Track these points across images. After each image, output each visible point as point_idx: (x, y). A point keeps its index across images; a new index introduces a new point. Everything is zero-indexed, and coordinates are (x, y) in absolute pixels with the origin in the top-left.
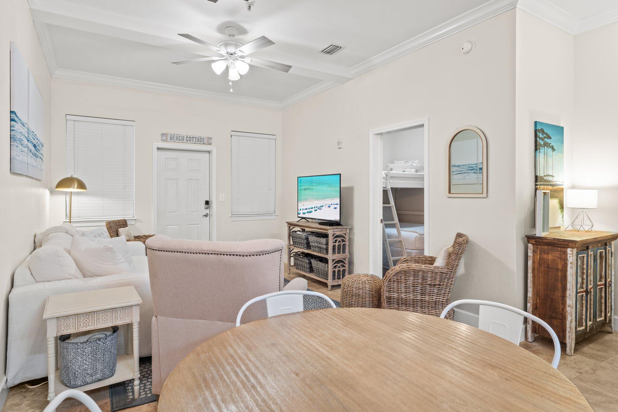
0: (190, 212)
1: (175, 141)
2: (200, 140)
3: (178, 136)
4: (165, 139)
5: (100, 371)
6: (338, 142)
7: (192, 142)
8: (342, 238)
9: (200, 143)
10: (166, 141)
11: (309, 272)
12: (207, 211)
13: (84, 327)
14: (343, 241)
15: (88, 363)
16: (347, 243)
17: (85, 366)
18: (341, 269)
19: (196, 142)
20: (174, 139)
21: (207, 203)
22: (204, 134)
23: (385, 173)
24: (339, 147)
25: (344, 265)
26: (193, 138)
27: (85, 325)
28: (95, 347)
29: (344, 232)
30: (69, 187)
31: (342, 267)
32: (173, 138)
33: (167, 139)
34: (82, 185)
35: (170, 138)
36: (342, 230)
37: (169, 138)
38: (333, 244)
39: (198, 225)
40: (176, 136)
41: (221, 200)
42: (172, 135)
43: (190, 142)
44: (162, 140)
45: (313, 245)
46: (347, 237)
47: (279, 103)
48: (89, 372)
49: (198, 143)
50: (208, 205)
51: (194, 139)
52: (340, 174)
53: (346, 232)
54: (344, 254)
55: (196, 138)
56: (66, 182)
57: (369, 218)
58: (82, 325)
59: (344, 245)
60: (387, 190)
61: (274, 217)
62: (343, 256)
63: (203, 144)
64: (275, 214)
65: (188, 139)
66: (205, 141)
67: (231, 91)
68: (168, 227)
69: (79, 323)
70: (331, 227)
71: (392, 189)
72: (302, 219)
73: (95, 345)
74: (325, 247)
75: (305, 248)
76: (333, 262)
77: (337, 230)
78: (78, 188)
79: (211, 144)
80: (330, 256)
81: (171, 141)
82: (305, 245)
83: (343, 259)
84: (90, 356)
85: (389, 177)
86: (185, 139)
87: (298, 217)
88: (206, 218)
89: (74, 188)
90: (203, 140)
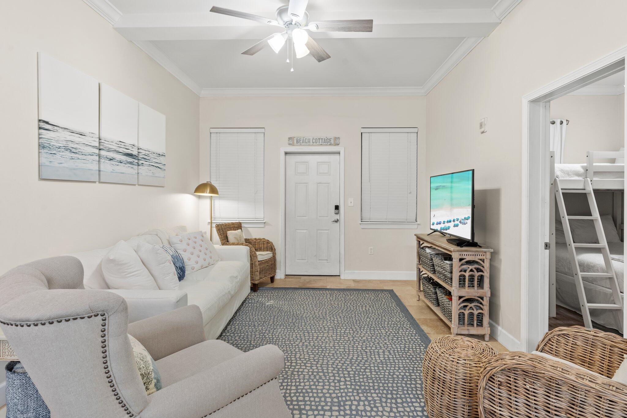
0: (319, 217)
1: (302, 144)
2: (327, 141)
3: (304, 138)
4: (291, 143)
5: (32, 410)
6: (480, 123)
7: (318, 143)
8: (477, 266)
9: (326, 144)
10: (292, 145)
11: (437, 305)
12: (337, 217)
13: (9, 356)
14: (478, 270)
15: (18, 398)
16: (486, 274)
17: (15, 400)
18: (476, 312)
19: (323, 144)
20: (301, 142)
21: (337, 208)
22: (331, 135)
23: (583, 167)
24: (482, 131)
25: (481, 306)
26: (319, 139)
27: (10, 353)
28: (24, 381)
29: (481, 257)
30: (203, 192)
31: (477, 310)
32: (299, 141)
33: (293, 143)
34: (214, 190)
35: (297, 141)
36: (477, 253)
37: (295, 142)
38: (460, 274)
39: (328, 231)
40: (302, 138)
41: (350, 205)
42: (299, 138)
43: (316, 144)
44: (290, 144)
45: (438, 269)
46: (487, 265)
47: (422, 87)
48: (19, 407)
49: (325, 144)
50: (338, 209)
51: (321, 140)
52: (473, 170)
53: (484, 257)
54: (481, 290)
55: (322, 139)
56: (201, 188)
57: (521, 241)
58: (7, 353)
59: (482, 277)
60: (585, 194)
61: (416, 226)
62: (478, 293)
63: (330, 145)
64: (416, 223)
65: (314, 141)
66: (332, 142)
67: (292, 70)
68: (297, 231)
69: (4, 351)
70: (459, 248)
71: (596, 192)
72: (435, 232)
73: (24, 378)
74: (449, 275)
75: (432, 272)
76: (459, 300)
77: (468, 253)
78: (210, 193)
79: (338, 145)
80: (455, 290)
81: (297, 144)
82: (431, 268)
83: (478, 297)
84: (20, 390)
85: (591, 172)
86: (311, 141)
87: (431, 229)
88: (336, 224)
89: (207, 193)
90: (330, 141)
